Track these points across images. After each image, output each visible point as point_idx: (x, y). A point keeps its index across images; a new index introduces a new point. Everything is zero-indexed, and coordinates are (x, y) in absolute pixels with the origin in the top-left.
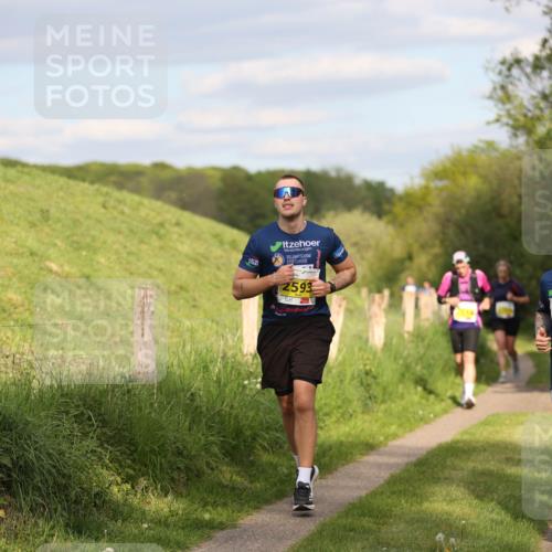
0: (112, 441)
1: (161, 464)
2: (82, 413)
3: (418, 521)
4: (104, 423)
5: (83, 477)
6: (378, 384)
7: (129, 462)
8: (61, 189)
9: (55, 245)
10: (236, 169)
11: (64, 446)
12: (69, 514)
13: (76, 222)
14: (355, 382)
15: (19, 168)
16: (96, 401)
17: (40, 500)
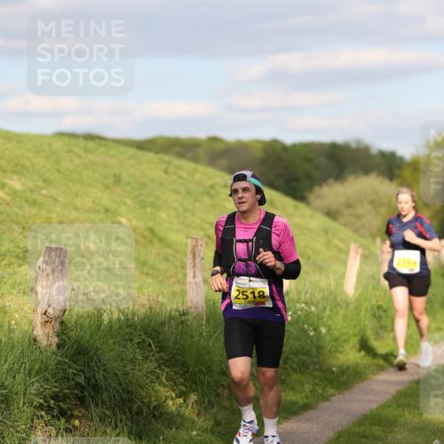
0: (168, 363)
1: (208, 382)
2: (144, 341)
3: (418, 430)
4: (161, 348)
5: (144, 394)
6: (388, 317)
7: (182, 380)
8: (131, 157)
9: (125, 203)
10: (275, 142)
11: (128, 368)
12: (132, 423)
13: (143, 185)
14: (369, 314)
15: (98, 141)
16: (155, 331)
17: (108, 413)
